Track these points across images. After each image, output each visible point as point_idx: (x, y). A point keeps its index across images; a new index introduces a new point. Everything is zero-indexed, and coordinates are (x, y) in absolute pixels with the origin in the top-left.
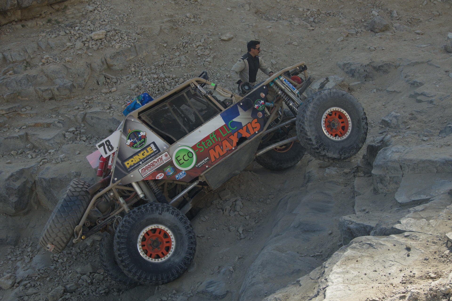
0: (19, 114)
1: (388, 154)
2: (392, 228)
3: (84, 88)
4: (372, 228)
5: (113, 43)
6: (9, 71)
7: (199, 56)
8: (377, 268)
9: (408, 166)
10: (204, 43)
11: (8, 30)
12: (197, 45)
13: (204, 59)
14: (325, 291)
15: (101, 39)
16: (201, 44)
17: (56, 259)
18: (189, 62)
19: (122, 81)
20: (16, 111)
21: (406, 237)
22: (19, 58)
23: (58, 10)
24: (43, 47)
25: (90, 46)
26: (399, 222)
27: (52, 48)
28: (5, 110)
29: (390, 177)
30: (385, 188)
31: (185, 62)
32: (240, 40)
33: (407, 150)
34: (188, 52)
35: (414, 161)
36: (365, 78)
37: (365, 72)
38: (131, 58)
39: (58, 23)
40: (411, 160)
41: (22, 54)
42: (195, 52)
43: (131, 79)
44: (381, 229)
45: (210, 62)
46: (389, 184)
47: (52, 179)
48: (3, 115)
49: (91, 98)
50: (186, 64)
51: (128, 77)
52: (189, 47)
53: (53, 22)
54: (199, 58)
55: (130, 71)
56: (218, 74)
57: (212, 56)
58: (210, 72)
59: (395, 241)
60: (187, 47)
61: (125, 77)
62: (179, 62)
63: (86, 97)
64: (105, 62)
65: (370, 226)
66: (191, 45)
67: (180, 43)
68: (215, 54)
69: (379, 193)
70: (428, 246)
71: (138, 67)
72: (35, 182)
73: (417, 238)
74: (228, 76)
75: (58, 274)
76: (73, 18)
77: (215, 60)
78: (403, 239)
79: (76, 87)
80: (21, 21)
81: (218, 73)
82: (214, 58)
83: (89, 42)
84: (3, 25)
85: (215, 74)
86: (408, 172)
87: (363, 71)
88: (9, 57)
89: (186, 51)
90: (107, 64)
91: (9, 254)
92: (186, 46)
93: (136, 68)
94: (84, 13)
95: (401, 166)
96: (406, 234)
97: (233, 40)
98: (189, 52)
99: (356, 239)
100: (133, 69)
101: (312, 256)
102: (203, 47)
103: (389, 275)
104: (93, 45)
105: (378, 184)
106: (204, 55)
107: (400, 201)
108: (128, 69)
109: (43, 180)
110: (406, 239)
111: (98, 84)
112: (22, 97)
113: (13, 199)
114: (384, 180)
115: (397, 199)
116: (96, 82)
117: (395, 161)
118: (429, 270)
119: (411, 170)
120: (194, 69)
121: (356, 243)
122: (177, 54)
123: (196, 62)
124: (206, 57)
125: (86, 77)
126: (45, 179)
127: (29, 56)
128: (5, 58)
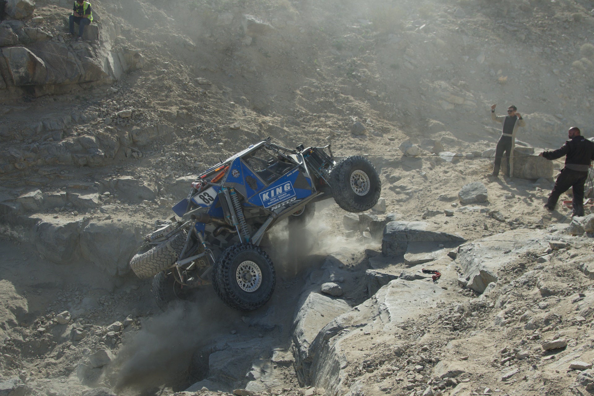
0: (58, 176)
1: (395, 226)
2: (415, 275)
3: (114, 159)
5: (139, 122)
6: (48, 138)
7: (212, 140)
8: (416, 299)
9: (413, 235)
10: (215, 129)
11: (43, 102)
12: (210, 131)
14: (387, 311)
15: (127, 118)
17: (102, 302)
18: (204, 144)
20: (56, 173)
22: (57, 128)
23: (85, 89)
24: (77, 120)
25: (118, 123)
27: (83, 121)
28: (48, 171)
29: (397, 244)
30: (393, 252)
31: (201, 144)
32: (246, 130)
38: (154, 136)
39: (86, 100)
40: (415, 231)
41: (59, 123)
42: (208, 136)
43: (154, 154)
45: (222, 146)
46: (396, 249)
47: (96, 233)
48: (45, 175)
49: (121, 167)
50: (202, 146)
51: (152, 153)
52: (203, 132)
53: (81, 99)
54: (212, 142)
55: (153, 147)
57: (223, 141)
59: (422, 283)
61: (149, 152)
62: (196, 143)
64: (131, 138)
65: (391, 275)
66: (204, 130)
67: (195, 127)
68: (226, 140)
69: (387, 257)
71: (159, 144)
72: (80, 235)
75: (107, 314)
76: (98, 97)
79: (108, 157)
80: (53, 95)
82: (225, 143)
83: (117, 119)
84: (38, 97)
86: (412, 240)
88: (49, 125)
89: (201, 135)
90: (133, 139)
91: (59, 296)
92: (200, 131)
93: (158, 146)
94: (109, 94)
95: (406, 235)
97: (240, 129)
98: (203, 136)
100: (155, 146)
102: (215, 133)
103: (426, 303)
104: (120, 122)
105: (388, 249)
106: (216, 140)
107: (410, 260)
108: (151, 145)
109: (88, 234)
112: (60, 162)
113: (62, 249)
114: (393, 246)
115: (406, 259)
116: (124, 154)
117: (401, 232)
119: (414, 239)
120: (209, 151)
122: (193, 136)
123: (210, 145)
124: (218, 141)
125: (116, 149)
126: (90, 233)
127: (66, 126)
128: (44, 127)
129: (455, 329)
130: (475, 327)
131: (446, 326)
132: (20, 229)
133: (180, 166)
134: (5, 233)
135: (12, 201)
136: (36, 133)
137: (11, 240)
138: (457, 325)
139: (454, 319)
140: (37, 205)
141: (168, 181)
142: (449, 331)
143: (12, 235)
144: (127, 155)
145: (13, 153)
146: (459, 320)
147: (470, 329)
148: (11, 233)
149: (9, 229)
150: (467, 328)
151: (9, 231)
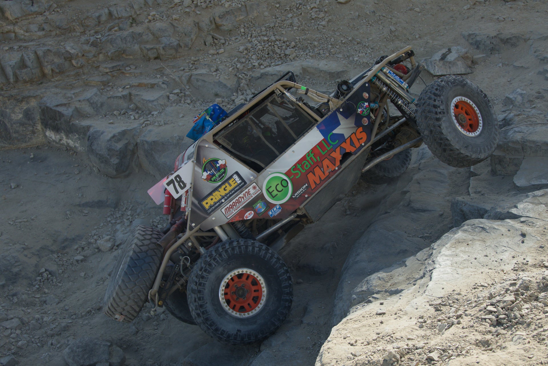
0: (123, 73)
1: (509, 134)
2: (508, 212)
3: (190, 48)
4: (486, 211)
6: (114, 28)
7: (313, 19)
8: (488, 253)
9: (531, 148)
10: (319, 5)
12: (312, 7)
13: (318, 23)
14: (432, 273)
16: (316, 6)
17: (155, 224)
18: (302, 24)
19: (230, 43)
20: (120, 70)
21: (522, 222)
22: (125, 14)
24: (150, 3)
25: (199, 4)
26: (516, 207)
27: (159, 4)
28: (109, 68)
29: (510, 159)
30: (503, 170)
31: (298, 25)
32: (358, 4)
33: (531, 130)
34: (301, 14)
35: (537, 143)
36: (491, 51)
37: (492, 44)
38: (241, 18)
40: (534, 142)
41: (128, 10)
42: (309, 14)
43: (240, 41)
44: (496, 213)
45: (324, 26)
46: (508, 165)
47: (154, 142)
48: (107, 73)
49: (197, 59)
50: (299, 27)
51: (237, 39)
52: (303, 9)
54: (313, 21)
55: (239, 32)
56: (333, 40)
57: (327, 20)
58: (324, 36)
59: (510, 226)
60: (301, 8)
61: (233, 39)
62: (291, 24)
63: (192, 58)
64: (213, 22)
65: (485, 209)
66: (305, 7)
67: (293, 4)
68: (330, 18)
69: (497, 175)
70: (544, 233)
71: (248, 28)
72: (137, 144)
73: (534, 224)
74: (343, 41)
77: (330, 24)
78: (519, 225)
79: (183, 47)
81: (332, 38)
82: (329, 21)
85: (329, 39)
86: (530, 154)
87: (489, 43)
88: (115, 12)
89: (300, 13)
90: (216, 23)
91: (109, 216)
92: (299, 8)
93: (246, 29)
95: (523, 148)
96: (522, 219)
97: (350, 3)
98: (303, 14)
99: (468, 222)
100: (242, 30)
101: (421, 237)
102: (317, 10)
103: (500, 261)
104: (201, 3)
105: (497, 165)
106: (319, 18)
107: (518, 185)
108: (238, 30)
109: (145, 142)
110: (521, 225)
111: (205, 45)
112: (127, 55)
113: (115, 161)
114: (503, 161)
115: (515, 182)
116: (203, 43)
117: (517, 142)
118: (544, 258)
119: (533, 152)
120: (307, 33)
121: (468, 225)
122: (290, 15)
123: (309, 25)
124: (320, 20)
125: (193, 37)
126: (147, 142)
127: (135, 12)
128: (110, 14)
129: (499, 323)
130: (529, 325)
131: (487, 317)
132: (75, 137)
133: (268, 54)
134: (61, 142)
135: (65, 105)
136: (99, 22)
137: (67, 149)
138: (504, 316)
139: (502, 305)
140: (94, 108)
141: (251, 73)
142: (488, 325)
143: (68, 144)
144: (207, 44)
145: (68, 48)
146: (509, 308)
147: (520, 326)
148: (66, 142)
149: (64, 137)
150: (517, 323)
151: (65, 140)
